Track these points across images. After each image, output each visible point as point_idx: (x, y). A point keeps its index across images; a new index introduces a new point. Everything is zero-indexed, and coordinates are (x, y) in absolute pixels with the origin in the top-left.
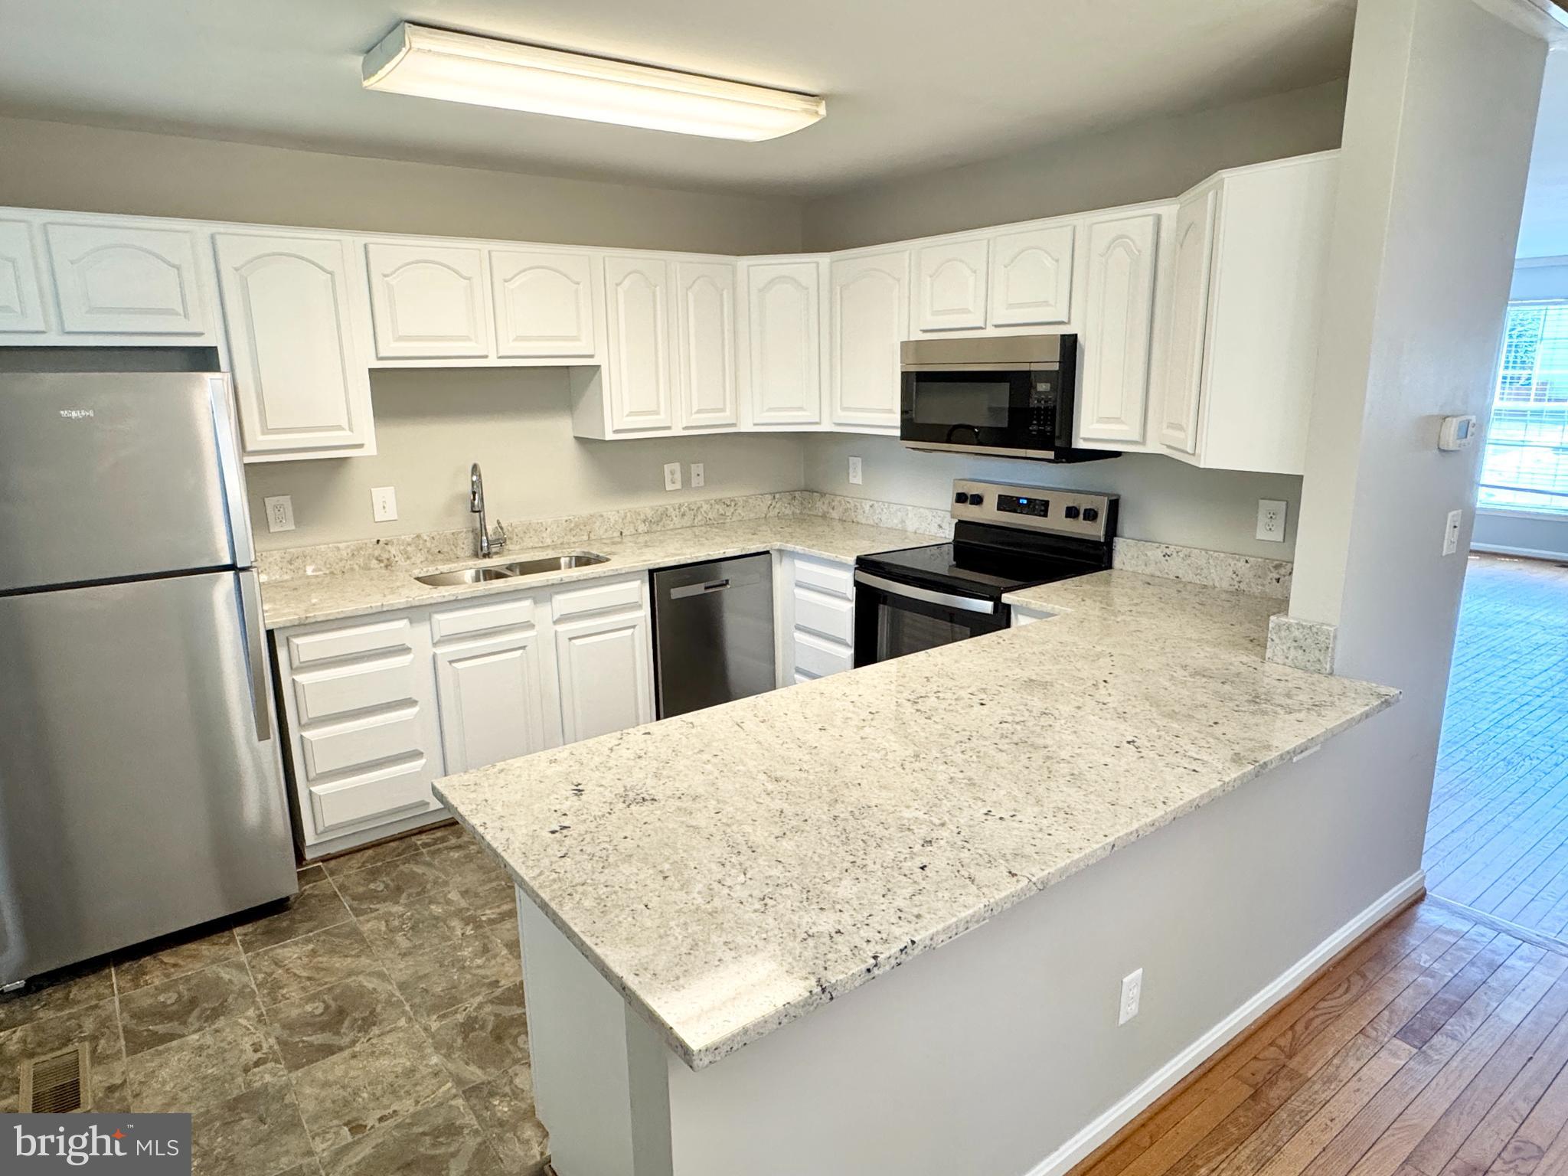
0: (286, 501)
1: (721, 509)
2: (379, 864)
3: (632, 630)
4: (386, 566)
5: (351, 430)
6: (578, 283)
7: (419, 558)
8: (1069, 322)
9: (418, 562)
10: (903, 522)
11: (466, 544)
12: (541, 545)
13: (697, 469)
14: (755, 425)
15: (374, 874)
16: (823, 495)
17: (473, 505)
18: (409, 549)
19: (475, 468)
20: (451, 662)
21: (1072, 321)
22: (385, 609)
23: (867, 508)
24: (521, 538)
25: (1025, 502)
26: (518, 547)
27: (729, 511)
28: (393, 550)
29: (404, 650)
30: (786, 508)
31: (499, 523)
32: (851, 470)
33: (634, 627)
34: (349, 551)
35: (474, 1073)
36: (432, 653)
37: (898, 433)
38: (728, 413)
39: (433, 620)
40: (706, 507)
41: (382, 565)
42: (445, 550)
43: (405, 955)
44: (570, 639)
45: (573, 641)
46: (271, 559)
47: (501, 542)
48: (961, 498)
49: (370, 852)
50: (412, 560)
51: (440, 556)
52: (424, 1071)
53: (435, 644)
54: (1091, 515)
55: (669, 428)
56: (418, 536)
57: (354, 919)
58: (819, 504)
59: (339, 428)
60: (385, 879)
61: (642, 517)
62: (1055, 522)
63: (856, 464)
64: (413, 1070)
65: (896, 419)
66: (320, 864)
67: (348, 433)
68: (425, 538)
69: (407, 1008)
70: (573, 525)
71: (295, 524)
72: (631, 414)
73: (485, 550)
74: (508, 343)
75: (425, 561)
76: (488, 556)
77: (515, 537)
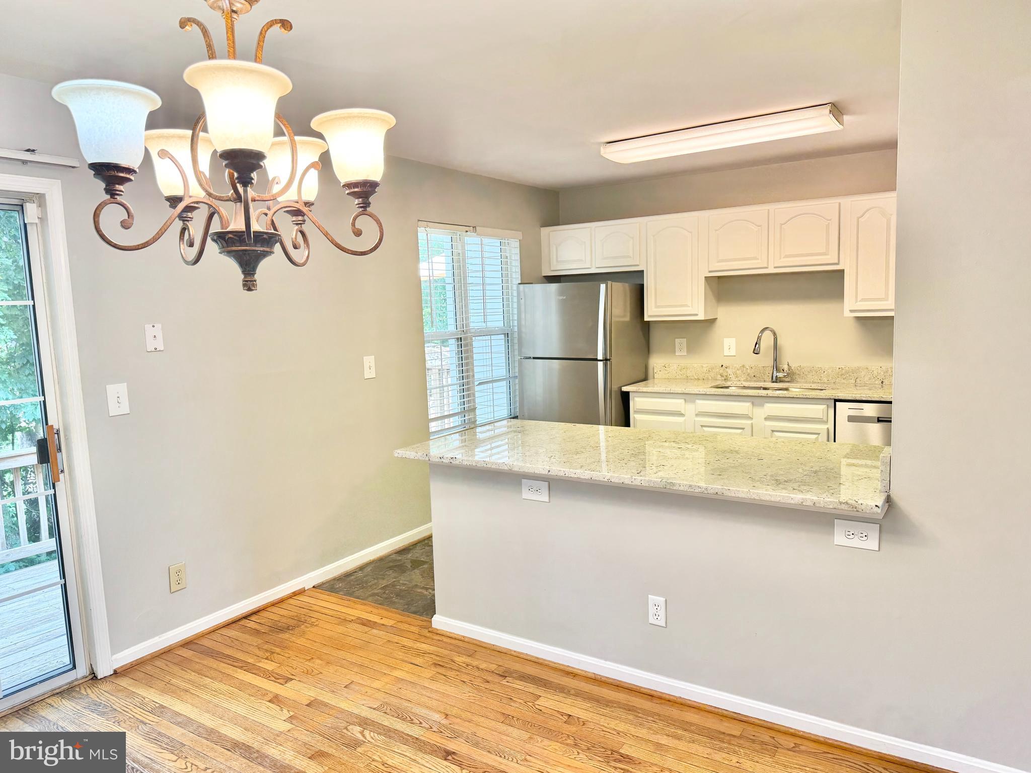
0: (683, 341)
4: (725, 379)
6: (829, 220)
7: (743, 378)
9: (742, 379)
12: (819, 381)
17: (755, 350)
18: (738, 372)
20: (702, 426)
24: (806, 375)
26: (803, 380)
28: (730, 371)
31: (789, 364)
34: (707, 368)
36: (694, 420)
41: (723, 378)
42: (757, 375)
44: (773, 431)
45: (775, 433)
46: (672, 368)
51: (755, 379)
53: (696, 416)
56: (743, 366)
59: (686, 306)
67: (691, 308)
68: (747, 367)
70: (844, 371)
71: (687, 352)
74: (780, 258)
75: (746, 380)
76: (776, 382)
77: (802, 374)
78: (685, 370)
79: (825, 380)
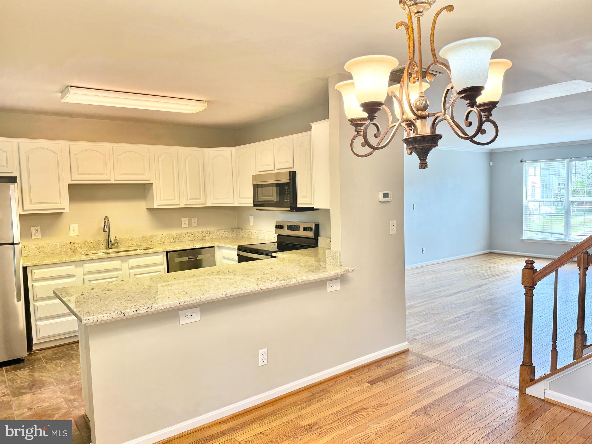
0: (39, 228)
1: (204, 234)
2: (59, 351)
3: (159, 273)
4: (73, 251)
5: (61, 203)
6: (144, 157)
7: (86, 249)
8: (293, 168)
10: (264, 237)
11: (104, 244)
13: (194, 220)
14: (212, 204)
15: (56, 354)
16: (242, 229)
17: (104, 230)
18: (82, 245)
19: (106, 218)
20: (90, 281)
21: (294, 167)
22: (66, 261)
23: (254, 233)
24: (125, 243)
25: (294, 226)
26: (123, 246)
27: (207, 235)
28: (76, 246)
29: (73, 276)
30: (230, 234)
31: (116, 237)
32: (250, 220)
33: (160, 271)
34: (60, 246)
35: (72, 397)
36: (83, 278)
37: (252, 205)
38: (202, 200)
39: (84, 267)
40: (197, 233)
41: (72, 251)
42: (96, 246)
43: (59, 372)
44: (135, 275)
45: (136, 276)
46: (31, 248)
47: (116, 244)
48: (277, 227)
49: (57, 348)
50: (83, 250)
51: (94, 248)
52: (55, 397)
53: (84, 274)
54: (310, 229)
55: (179, 205)
56: (86, 241)
57: (45, 364)
58: (241, 233)
59: (56, 203)
60: (59, 355)
61: (172, 237)
62: (301, 233)
63: (251, 217)
64: (51, 397)
65: (252, 201)
66: (38, 351)
67: (60, 204)
68: (88, 242)
69: (55, 384)
70: (145, 239)
71: (41, 236)
72: (164, 200)
73: (110, 247)
74: (118, 176)
75: (88, 250)
76: (111, 249)
77: (122, 242)
78: (41, 249)
79: (135, 244)
